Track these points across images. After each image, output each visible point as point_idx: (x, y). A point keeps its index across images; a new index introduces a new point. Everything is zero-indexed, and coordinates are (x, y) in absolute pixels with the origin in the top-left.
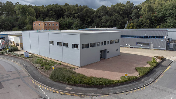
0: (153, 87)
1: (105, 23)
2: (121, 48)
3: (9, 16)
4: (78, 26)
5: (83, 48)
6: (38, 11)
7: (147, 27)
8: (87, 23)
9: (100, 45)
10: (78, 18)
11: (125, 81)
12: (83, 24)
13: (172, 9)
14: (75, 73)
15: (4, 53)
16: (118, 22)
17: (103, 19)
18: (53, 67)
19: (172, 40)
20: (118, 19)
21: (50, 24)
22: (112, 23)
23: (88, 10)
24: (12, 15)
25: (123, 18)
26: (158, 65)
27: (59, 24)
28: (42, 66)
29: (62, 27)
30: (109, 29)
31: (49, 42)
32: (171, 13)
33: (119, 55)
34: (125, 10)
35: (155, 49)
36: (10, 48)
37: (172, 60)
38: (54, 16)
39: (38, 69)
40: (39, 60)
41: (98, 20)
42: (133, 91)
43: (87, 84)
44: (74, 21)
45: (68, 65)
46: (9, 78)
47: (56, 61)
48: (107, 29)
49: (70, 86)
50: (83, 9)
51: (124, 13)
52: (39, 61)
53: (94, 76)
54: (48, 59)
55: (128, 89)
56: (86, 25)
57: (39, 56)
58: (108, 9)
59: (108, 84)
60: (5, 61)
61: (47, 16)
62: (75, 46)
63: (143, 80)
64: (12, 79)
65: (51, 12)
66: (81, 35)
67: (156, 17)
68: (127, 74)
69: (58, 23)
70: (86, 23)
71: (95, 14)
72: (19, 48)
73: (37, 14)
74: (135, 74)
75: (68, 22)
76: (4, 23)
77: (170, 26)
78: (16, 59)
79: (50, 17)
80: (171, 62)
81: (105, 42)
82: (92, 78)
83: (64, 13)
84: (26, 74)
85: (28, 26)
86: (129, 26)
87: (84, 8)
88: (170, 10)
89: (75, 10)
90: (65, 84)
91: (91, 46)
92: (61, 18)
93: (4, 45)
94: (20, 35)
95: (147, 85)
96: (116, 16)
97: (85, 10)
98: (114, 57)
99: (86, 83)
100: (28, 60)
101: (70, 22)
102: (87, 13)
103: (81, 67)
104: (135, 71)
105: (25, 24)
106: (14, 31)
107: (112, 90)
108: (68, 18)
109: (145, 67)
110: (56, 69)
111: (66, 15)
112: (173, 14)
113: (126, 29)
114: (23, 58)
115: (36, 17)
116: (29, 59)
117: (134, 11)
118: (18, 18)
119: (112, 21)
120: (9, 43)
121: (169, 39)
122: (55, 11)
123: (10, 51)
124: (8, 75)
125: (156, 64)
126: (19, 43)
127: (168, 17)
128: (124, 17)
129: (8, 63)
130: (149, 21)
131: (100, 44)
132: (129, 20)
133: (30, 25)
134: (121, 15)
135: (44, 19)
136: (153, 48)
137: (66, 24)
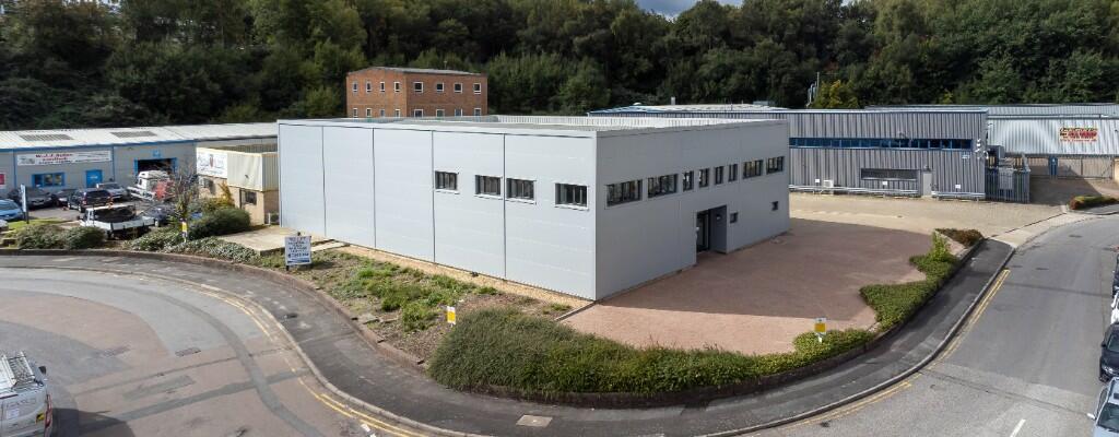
0: (943, 377)
1: (717, 81)
2: (793, 197)
3: (210, 41)
4: (587, 97)
5: (610, 203)
6: (378, 17)
7: (905, 96)
8: (633, 81)
9: (696, 184)
10: (585, 58)
11: (817, 359)
12: (610, 86)
13: (995, 24)
14: (566, 334)
15: (162, 246)
16: (779, 76)
17: (706, 62)
18: (451, 310)
19: (1008, 155)
20: (775, 65)
21: (440, 87)
22: (751, 79)
23: (637, 19)
24: (230, 40)
25: (800, 57)
26: (956, 272)
27: (492, 85)
28: (387, 309)
29: (505, 101)
30: (737, 108)
31: (430, 180)
32: (994, 37)
33: (783, 234)
34: (804, 22)
35: (941, 198)
36: (201, 219)
37: (1014, 245)
38: (466, 44)
39: (365, 328)
40: (370, 275)
41: (684, 65)
42: (853, 405)
43: (630, 388)
44: (568, 69)
45: (534, 295)
46: (184, 392)
47: (467, 279)
48: (727, 107)
49: (541, 408)
50: (611, 15)
51: (800, 34)
52: (371, 282)
53: (666, 343)
54: (420, 268)
55: (832, 398)
56: (628, 88)
57: (371, 256)
58: (730, 17)
59: (737, 381)
60: (162, 296)
61: (425, 45)
62: (571, 194)
63: (896, 346)
64: (203, 397)
65: (451, 22)
66: (602, 136)
67: (935, 54)
68: (824, 320)
69: (483, 82)
70: (628, 79)
71: (671, 36)
72: (256, 213)
73: (374, 34)
74: (858, 318)
75: (537, 75)
76: (178, 79)
77: (996, 94)
78: (233, 278)
79: (443, 49)
80: (1006, 255)
81: (721, 168)
82: (657, 356)
83: (519, 33)
84: (289, 357)
85: (314, 96)
86: (827, 96)
87: (619, 9)
88: (988, 28)
89: (575, 19)
90: (517, 397)
91: (651, 195)
92: (503, 54)
93: (168, 201)
94: (268, 146)
95: (916, 371)
96: (765, 47)
97: (620, 17)
98: (764, 241)
99: (627, 384)
100: (305, 279)
101: (548, 74)
102: (631, 32)
103: (600, 301)
104: (859, 302)
105: (300, 83)
106: (235, 120)
107: (757, 406)
108: (539, 54)
109: (903, 281)
110: (465, 322)
111: (528, 42)
112: (1000, 42)
113: (813, 107)
114: (277, 272)
115: (365, 49)
116: (314, 272)
117: (846, 27)
118: (263, 55)
119: (749, 73)
120: (196, 193)
121: (993, 152)
122: (471, 21)
123: (197, 234)
124: (176, 375)
125: (949, 266)
126: (259, 187)
127: (984, 54)
128: (804, 52)
129: (185, 306)
130: (908, 72)
131: (697, 179)
132: (826, 65)
133: (328, 90)
134: (790, 44)
135: (409, 58)
136: (933, 193)
137: (525, 85)
